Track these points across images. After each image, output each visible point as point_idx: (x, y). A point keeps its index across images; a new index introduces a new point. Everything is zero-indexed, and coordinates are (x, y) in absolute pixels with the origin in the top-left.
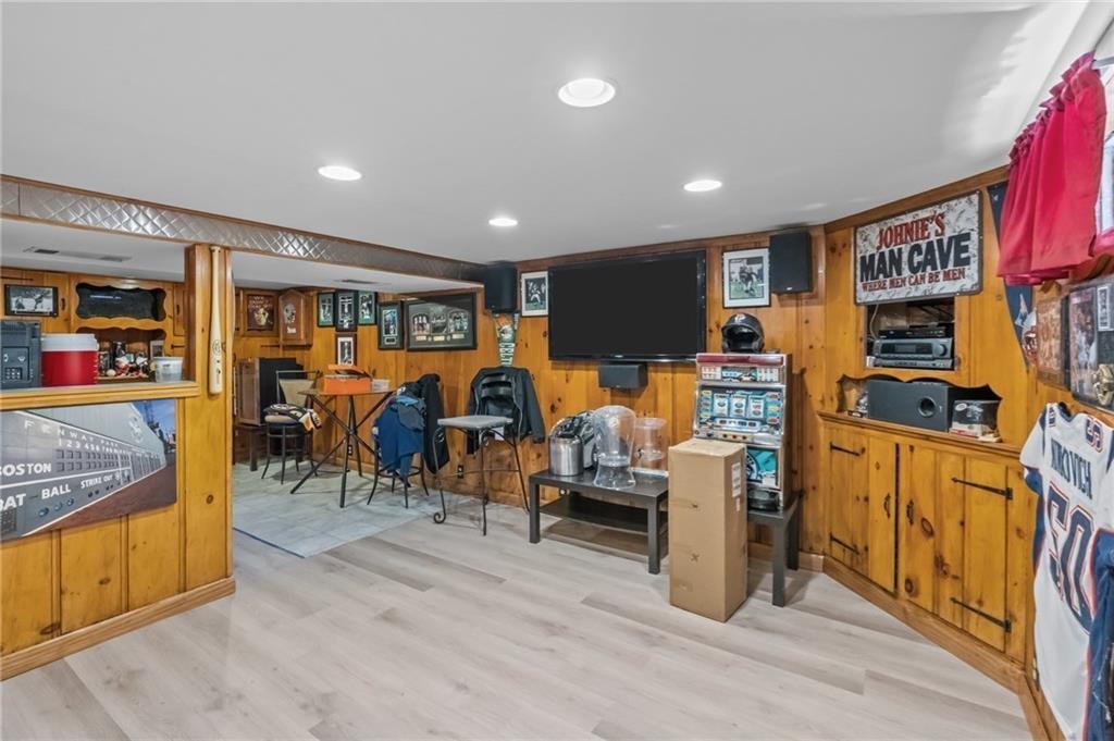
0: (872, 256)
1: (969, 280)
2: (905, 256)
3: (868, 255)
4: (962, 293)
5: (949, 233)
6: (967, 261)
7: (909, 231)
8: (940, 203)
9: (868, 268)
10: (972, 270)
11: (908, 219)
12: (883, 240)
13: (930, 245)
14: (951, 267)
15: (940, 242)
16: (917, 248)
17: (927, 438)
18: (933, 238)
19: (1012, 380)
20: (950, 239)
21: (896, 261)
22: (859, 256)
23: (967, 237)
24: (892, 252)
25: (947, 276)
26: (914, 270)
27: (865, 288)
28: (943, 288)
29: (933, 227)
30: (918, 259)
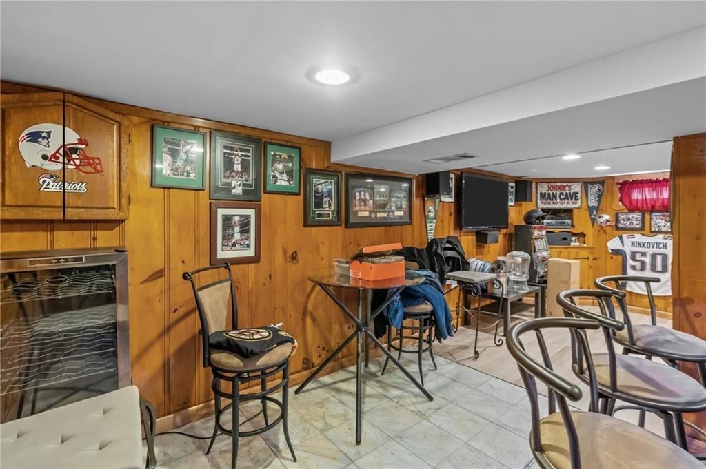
0: (545, 193)
1: (578, 205)
2: (558, 195)
3: (543, 192)
4: (576, 208)
5: (572, 191)
6: (578, 200)
7: (559, 188)
8: (570, 182)
9: (543, 196)
10: (579, 202)
11: (559, 184)
12: (549, 189)
13: (566, 193)
14: (573, 200)
15: (570, 193)
16: (562, 194)
17: (566, 248)
18: (567, 192)
19: (589, 231)
20: (573, 193)
21: (555, 196)
22: (539, 192)
23: (578, 193)
24: (553, 193)
25: (572, 203)
26: (561, 200)
27: (542, 203)
28: (571, 206)
29: (567, 188)
30: (562, 197)
